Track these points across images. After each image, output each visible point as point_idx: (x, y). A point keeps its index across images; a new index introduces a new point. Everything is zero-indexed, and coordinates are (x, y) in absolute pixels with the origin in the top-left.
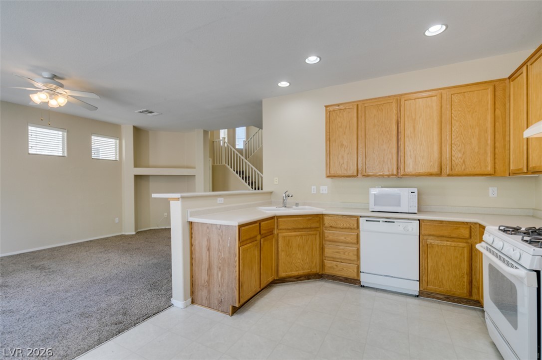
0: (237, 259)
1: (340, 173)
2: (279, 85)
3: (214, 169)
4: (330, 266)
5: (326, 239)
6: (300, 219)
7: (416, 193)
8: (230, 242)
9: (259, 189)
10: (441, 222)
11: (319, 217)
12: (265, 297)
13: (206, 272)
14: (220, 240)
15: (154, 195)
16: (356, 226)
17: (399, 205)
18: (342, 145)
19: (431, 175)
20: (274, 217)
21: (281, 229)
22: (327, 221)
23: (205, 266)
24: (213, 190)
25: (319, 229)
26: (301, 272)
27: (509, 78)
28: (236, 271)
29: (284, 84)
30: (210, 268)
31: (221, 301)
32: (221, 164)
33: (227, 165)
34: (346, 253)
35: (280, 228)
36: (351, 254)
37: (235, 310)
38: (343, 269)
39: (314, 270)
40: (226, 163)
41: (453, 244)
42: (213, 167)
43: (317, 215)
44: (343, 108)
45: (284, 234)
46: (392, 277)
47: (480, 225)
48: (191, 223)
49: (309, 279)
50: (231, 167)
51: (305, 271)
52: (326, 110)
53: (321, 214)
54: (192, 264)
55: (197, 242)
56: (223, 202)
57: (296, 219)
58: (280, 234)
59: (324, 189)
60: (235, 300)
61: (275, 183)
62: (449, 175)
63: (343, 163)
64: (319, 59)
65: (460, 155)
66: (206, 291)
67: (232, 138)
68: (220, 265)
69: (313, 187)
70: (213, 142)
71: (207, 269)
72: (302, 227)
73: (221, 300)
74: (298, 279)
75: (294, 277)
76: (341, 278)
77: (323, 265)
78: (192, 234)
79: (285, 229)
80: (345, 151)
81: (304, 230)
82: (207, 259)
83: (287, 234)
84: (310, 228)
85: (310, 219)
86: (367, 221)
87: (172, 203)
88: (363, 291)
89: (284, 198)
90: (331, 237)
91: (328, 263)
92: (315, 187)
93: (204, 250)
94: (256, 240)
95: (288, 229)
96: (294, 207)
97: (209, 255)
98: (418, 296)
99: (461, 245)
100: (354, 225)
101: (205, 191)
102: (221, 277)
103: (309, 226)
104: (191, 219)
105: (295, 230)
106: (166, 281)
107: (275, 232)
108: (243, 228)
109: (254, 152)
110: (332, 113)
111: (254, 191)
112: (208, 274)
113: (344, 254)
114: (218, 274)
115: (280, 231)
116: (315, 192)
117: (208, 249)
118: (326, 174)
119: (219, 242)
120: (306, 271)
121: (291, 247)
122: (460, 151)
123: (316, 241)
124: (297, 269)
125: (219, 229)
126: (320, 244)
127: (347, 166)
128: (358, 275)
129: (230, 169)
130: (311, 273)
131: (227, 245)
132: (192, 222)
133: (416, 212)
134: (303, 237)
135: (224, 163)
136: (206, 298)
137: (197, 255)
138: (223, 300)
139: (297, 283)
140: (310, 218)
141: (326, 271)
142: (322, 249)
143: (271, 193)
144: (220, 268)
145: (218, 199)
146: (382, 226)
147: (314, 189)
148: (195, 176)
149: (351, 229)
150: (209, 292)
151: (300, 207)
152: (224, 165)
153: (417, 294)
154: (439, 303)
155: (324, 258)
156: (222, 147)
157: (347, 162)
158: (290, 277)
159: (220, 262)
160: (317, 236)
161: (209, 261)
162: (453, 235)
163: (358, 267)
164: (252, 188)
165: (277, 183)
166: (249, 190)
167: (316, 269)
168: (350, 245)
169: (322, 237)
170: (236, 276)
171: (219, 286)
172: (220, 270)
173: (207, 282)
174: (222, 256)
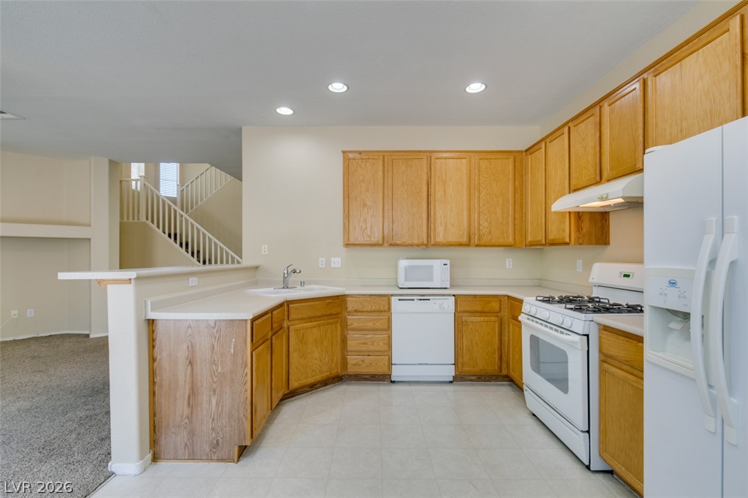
0: (248, 370)
1: (361, 241)
2: (278, 110)
3: (123, 229)
4: (353, 362)
5: (348, 327)
6: (317, 303)
7: (448, 266)
8: (235, 346)
10: (475, 296)
11: (340, 300)
13: (186, 400)
14: (215, 345)
15: (63, 276)
16: (387, 307)
17: (431, 279)
18: (365, 205)
19: (461, 245)
20: (284, 303)
21: (292, 320)
22: (351, 306)
23: (183, 391)
25: (340, 315)
26: (319, 377)
27: (526, 151)
28: (246, 391)
29: (285, 111)
30: (193, 393)
31: (218, 443)
32: (136, 220)
33: (149, 222)
34: (375, 344)
35: (292, 317)
36: (381, 343)
37: (243, 451)
38: (371, 364)
39: (334, 372)
40: (147, 219)
41: (486, 319)
42: (122, 225)
43: (338, 297)
44: (366, 157)
45: (297, 326)
46: (427, 364)
47: (508, 296)
48: (151, 323)
49: (326, 385)
50: (158, 227)
51: (323, 375)
52: (344, 157)
53: (342, 295)
54: (153, 394)
55: (164, 354)
56: (197, 284)
57: (313, 303)
58: (291, 327)
59: (336, 262)
60: (245, 435)
61: (263, 253)
62: (477, 246)
63: (366, 228)
64: (346, 88)
65: (486, 224)
66: (185, 434)
67: (153, 178)
68: (215, 386)
69: (321, 259)
70: (121, 181)
71: (187, 397)
72: (320, 314)
73: (217, 441)
74: (312, 387)
76: (367, 376)
77: (344, 363)
78: (153, 340)
79: (299, 319)
80: (368, 212)
81: (322, 318)
82: (188, 379)
83: (300, 325)
84: (330, 315)
85: (330, 303)
86: (399, 300)
87: (111, 289)
88: (394, 387)
89: (286, 275)
90: (355, 325)
91: (352, 359)
92: (324, 259)
93: (182, 366)
94: (267, 340)
95: (302, 319)
96: (299, 287)
97: (192, 372)
98: (451, 382)
99: (493, 319)
100: (384, 307)
102: (217, 404)
103: (328, 312)
104: (152, 316)
105: (310, 319)
107: (285, 324)
108: (257, 322)
109: (197, 204)
110: (351, 161)
112: (189, 404)
113: (373, 344)
114: (210, 401)
115: (291, 323)
116: (324, 266)
117: (191, 363)
118: (344, 241)
119: (213, 348)
120: (325, 374)
121: (305, 344)
122: (487, 220)
123: (337, 332)
124: (314, 374)
125: (214, 328)
126: (342, 335)
127: (371, 232)
128: (390, 369)
129: (157, 229)
130: (331, 376)
131: (229, 351)
132: (153, 320)
133: (448, 286)
134: (322, 327)
135: (144, 220)
136: (186, 445)
137: (164, 377)
138: (220, 442)
139: (311, 394)
140: (330, 301)
141: (349, 370)
142: (344, 341)
143: (257, 268)
144: (214, 391)
145: (191, 279)
146: (416, 305)
147: (322, 261)
148: (90, 239)
149: (381, 311)
150: (192, 433)
151: (306, 287)
152: (145, 223)
153: (452, 380)
154: (473, 385)
155: (346, 353)
156: (134, 191)
157: (371, 227)
158: (303, 387)
159: (215, 379)
160: (338, 325)
161: (192, 381)
162: (487, 310)
163: (390, 359)
165: (266, 253)
167: (338, 370)
168: (380, 332)
169: (344, 326)
170: (247, 398)
171: (213, 420)
172: (214, 394)
173: (188, 418)
174: (220, 370)
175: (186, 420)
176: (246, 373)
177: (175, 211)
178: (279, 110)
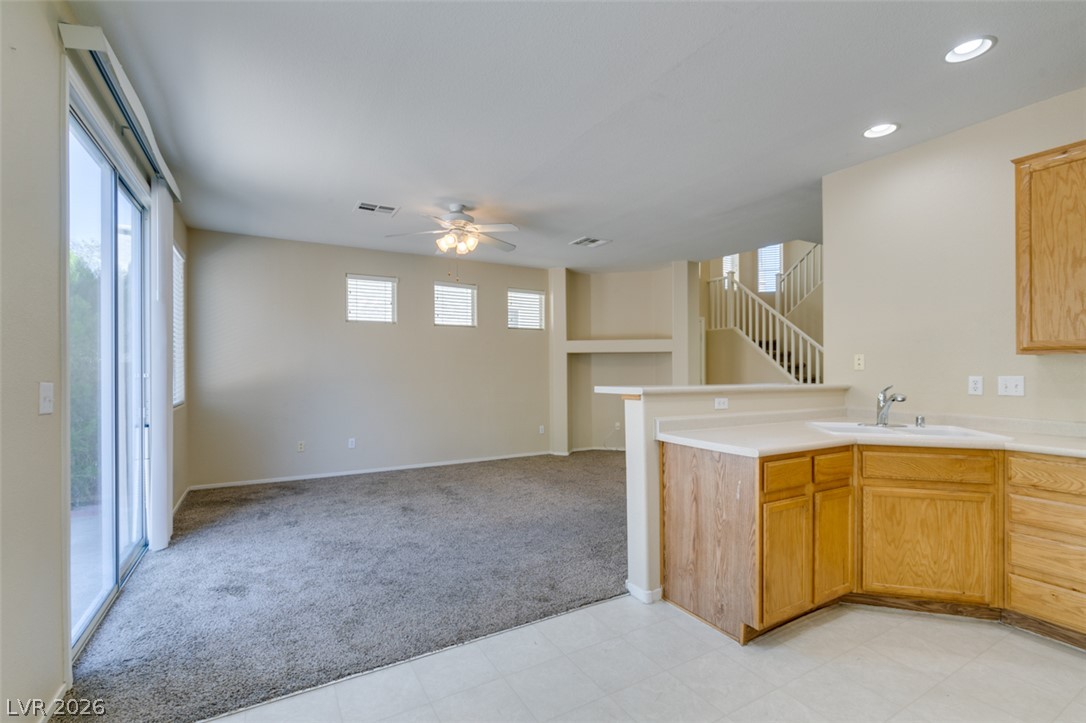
0: (756, 527)
3: (710, 338)
4: (1028, 592)
5: (1014, 516)
6: (927, 456)
8: (741, 490)
9: (813, 381)
11: (995, 460)
12: (826, 625)
13: (692, 542)
14: (720, 483)
15: (598, 389)
20: (853, 446)
21: (869, 478)
22: (1018, 471)
23: (688, 532)
24: (708, 382)
25: (991, 489)
26: (930, 591)
28: (754, 554)
29: (881, 130)
30: (698, 537)
31: (722, 609)
32: (724, 327)
33: (737, 329)
35: (868, 472)
37: (751, 636)
38: (1078, 609)
39: (974, 594)
40: (736, 325)
42: (708, 334)
43: (985, 452)
44: (1083, 155)
45: (879, 489)
48: (662, 444)
49: (957, 613)
50: (747, 334)
51: (943, 591)
52: (1018, 172)
53: (998, 451)
54: (663, 524)
55: (673, 482)
56: (726, 407)
57: (918, 456)
58: (866, 489)
59: (1010, 385)
60: (752, 614)
61: (857, 367)
64: (988, 43)
66: (691, 582)
67: (750, 271)
68: (719, 535)
69: (972, 378)
70: (708, 283)
71: (692, 539)
72: (933, 477)
73: (722, 605)
74: (922, 605)
75: (908, 597)
77: (1004, 586)
78: (663, 465)
79: (883, 478)
81: (940, 486)
82: (694, 518)
83: (888, 489)
84: (961, 483)
85: (963, 460)
87: (628, 403)
89: (882, 404)
90: (1035, 516)
91: (1023, 584)
92: (979, 379)
93: (688, 499)
94: (804, 495)
95: (891, 479)
96: (912, 427)
97: (697, 511)
101: (691, 383)
102: (722, 559)
103: (957, 478)
104: (662, 437)
105: (911, 482)
106: (618, 546)
107: (855, 481)
108: (771, 464)
110: (1038, 175)
111: (801, 385)
112: (694, 548)
114: (715, 553)
115: (867, 482)
116: (979, 392)
117: (696, 499)
118: (1019, 342)
119: (718, 487)
120: (948, 591)
121: (899, 524)
123: (980, 519)
124: (919, 581)
125: (718, 462)
126: (994, 529)
129: (746, 337)
130: (964, 598)
131: (735, 496)
132: (663, 443)
134: (938, 502)
135: (732, 326)
136: (691, 595)
137: (673, 507)
138: (725, 608)
139: (919, 615)
140: (961, 457)
141: (1013, 604)
142: (1002, 543)
143: (846, 390)
144: (719, 541)
145: (717, 400)
147: (975, 383)
148: (670, 353)
150: (697, 583)
151: (928, 427)
152: (732, 330)
155: (1008, 568)
156: (726, 292)
158: (898, 597)
159: (720, 527)
160: (986, 507)
161: (697, 523)
164: (798, 379)
165: (862, 367)
166: (790, 382)
167: (985, 594)
169: (1002, 511)
170: (754, 565)
171: (718, 577)
172: (719, 545)
173: (693, 563)
174: (724, 517)
175: (691, 566)
176: (754, 531)
177: (774, 317)
178: (868, 134)
